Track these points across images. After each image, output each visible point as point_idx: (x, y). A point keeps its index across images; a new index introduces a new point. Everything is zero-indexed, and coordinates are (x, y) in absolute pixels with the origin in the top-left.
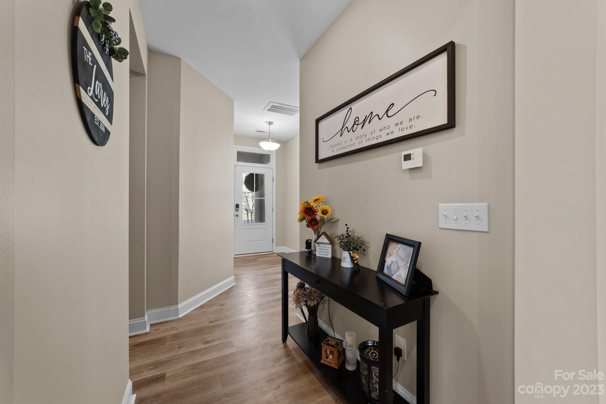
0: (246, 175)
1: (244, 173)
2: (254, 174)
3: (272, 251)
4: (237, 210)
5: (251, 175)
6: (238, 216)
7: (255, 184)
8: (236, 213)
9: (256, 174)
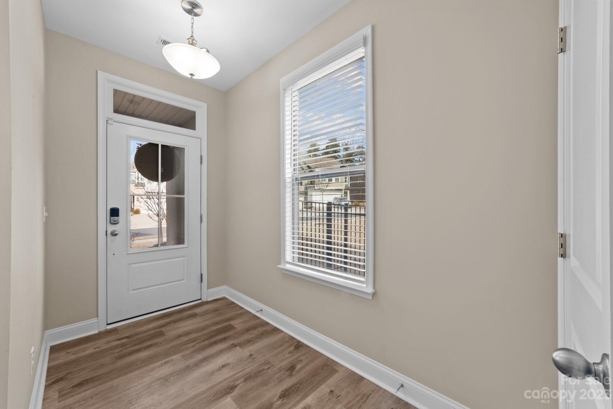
0: (140, 147)
1: (132, 141)
2: (157, 145)
3: (201, 299)
4: (112, 222)
5: (153, 147)
6: (116, 235)
7: (162, 167)
8: (111, 228)
9: (162, 146)
